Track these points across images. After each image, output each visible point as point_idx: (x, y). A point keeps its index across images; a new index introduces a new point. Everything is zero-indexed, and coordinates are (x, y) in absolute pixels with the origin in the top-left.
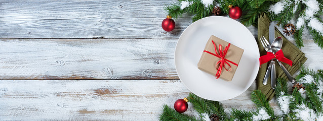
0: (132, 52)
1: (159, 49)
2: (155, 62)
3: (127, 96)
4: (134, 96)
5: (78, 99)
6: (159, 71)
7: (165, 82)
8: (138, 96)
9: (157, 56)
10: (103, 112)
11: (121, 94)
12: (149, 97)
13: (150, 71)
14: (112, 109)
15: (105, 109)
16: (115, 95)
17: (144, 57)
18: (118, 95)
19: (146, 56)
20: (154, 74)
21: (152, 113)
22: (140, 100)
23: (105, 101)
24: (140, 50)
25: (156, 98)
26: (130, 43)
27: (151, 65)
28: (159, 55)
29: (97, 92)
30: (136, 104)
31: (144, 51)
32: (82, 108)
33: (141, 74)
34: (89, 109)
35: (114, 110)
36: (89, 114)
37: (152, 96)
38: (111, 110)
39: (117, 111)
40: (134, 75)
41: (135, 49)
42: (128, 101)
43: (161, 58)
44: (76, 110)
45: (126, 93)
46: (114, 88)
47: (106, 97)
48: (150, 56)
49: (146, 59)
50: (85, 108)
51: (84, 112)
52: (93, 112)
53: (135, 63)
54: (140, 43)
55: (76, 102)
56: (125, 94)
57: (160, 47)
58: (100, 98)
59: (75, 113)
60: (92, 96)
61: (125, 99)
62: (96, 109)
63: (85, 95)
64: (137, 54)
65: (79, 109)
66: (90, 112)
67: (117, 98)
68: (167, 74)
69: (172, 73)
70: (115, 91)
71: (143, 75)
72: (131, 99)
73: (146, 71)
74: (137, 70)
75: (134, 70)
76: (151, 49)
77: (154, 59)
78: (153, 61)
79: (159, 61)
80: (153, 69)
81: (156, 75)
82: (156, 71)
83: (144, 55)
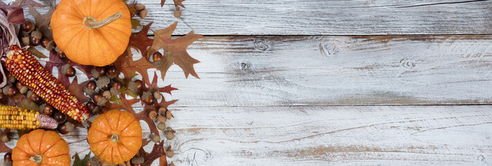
0: (288, 84)
1: (243, 89)
2: (249, 65)
6: (241, 50)
9: (246, 77)
13: (257, 50)
17: (267, 75)
19: (264, 76)
20: (251, 44)
24: (275, 87)
26: (292, 99)
27: (256, 61)
28: (242, 78)
31: (267, 85)
33: (272, 45)
40: (285, 44)
41: (282, 88)
43: (238, 73)
48: (257, 76)
49: (265, 70)
53: (283, 65)
54: (275, 99)
57: (241, 92)
64: (280, 80)
68: (228, 45)
69: (218, 46)
71: (268, 43)
73: (265, 50)
74: (279, 51)
75: (285, 51)
76: (255, 90)
77: (251, 72)
78: (252, 68)
79: (241, 68)
80: (251, 53)
81: (245, 43)
82: (246, 50)
83: (268, 78)
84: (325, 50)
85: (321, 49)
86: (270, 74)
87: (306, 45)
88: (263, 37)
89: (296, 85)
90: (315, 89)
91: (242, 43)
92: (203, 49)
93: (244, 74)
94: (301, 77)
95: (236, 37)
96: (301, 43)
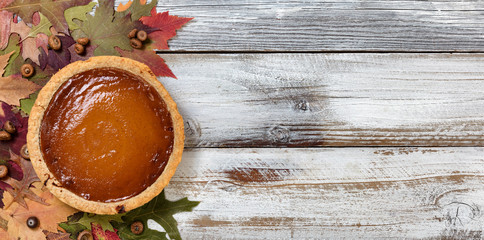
0: (244, 82)
1: (305, 76)
2: (296, 108)
3: (301, 187)
4: (317, 186)
6: (307, 127)
7: (387, 154)
8: (327, 187)
9: (301, 92)
10: (248, 224)
11: (288, 182)
12: (351, 188)
13: (286, 128)
14: (267, 216)
15: (252, 216)
16: (274, 183)
17: (272, 95)
18: (281, 183)
19: (277, 93)
20: (295, 135)
21: (359, 225)
22: (332, 194)
23: (252, 197)
24: (262, 78)
25: (368, 191)
26: (239, 63)
27: (287, 114)
28: (306, 91)
29: (232, 177)
30: (323, 205)
31: (272, 81)
32: (199, 213)
33: (265, 135)
34: (216, 216)
35: (271, 219)
36: (215, 228)
37: (359, 186)
38: (266, 219)
39: (279, 220)
41: (252, 77)
42: (304, 198)
43: (311, 98)
44: (186, 218)
45: (301, 179)
46: (271, 167)
47: (253, 187)
48: (286, 93)
49: (276, 101)
50: (206, 213)
51: (204, 222)
52: (226, 223)
53: (250, 108)
54: (261, 62)
56: (297, 182)
57: (307, 72)
58: (240, 191)
59: (184, 224)
60: (221, 185)
61: (296, 192)
62: (230, 217)
63: (206, 182)
64: (253, 88)
65: (194, 216)
66: (217, 224)
67: (277, 191)
68: (324, 135)
69: (338, 133)
70: (272, 175)
71: (271, 136)
72: (311, 192)
73: (276, 128)
74: (256, 126)
75: (248, 126)
76: (288, 75)
77: (294, 99)
78: (292, 105)
79: (308, 104)
80: (294, 123)
81: (302, 137)
82: (301, 128)
83: (271, 90)
84: (193, 128)
85: (199, 129)
86: (268, 96)
87: (219, 135)
88: (278, 144)
89: (233, 81)
90: (208, 76)
91: (306, 137)
92: (359, 129)
93: (303, 95)
94: (227, 91)
95: (316, 144)
96: (226, 136)
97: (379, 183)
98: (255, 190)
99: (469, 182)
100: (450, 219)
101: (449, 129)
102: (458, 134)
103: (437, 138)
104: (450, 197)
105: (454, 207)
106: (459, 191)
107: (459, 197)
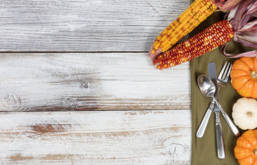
0: (49, 71)
1: (87, 67)
2: (81, 86)
3: (79, 135)
4: (88, 134)
5: (8, 139)
6: (88, 98)
7: (133, 114)
8: (95, 135)
9: (84, 76)
10: (45, 158)
11: (70, 132)
12: (110, 135)
13: (74, 99)
14: (57, 153)
15: (47, 153)
16: (61, 133)
17: (66, 78)
18: (66, 133)
19: (69, 77)
20: (80, 104)
21: (114, 158)
22: (97, 139)
23: (47, 142)
24: (60, 68)
25: (120, 137)
26: (46, 59)
27: (76, 90)
28: (88, 76)
29: (35, 130)
30: (92, 146)
31: (66, 70)
32: (13, 152)
33: (62, 103)
34: (25, 154)
35: (59, 155)
36: (24, 161)
37: (115, 134)
38: (56, 156)
39: (64, 156)
40: (51, 104)
41: (53, 67)
42: (80, 142)
43: (91, 80)
44: (5, 155)
45: (78, 130)
46: (60, 123)
47: (48, 136)
48: (75, 77)
49: (69, 82)
50: (18, 152)
51: (17, 158)
52: (30, 158)
53: (53, 87)
54: (60, 58)
55: (5, 144)
56: (76, 132)
57: (89, 64)
58: (40, 138)
59: (4, 160)
60: (28, 135)
61: (75, 138)
62: (34, 154)
63: (18, 133)
64: (55, 74)
65: (10, 154)
66: (25, 158)
67: (64, 138)
68: (99, 103)
69: (108, 102)
70: (61, 128)
71: (65, 104)
72: (85, 138)
73: (68, 99)
74: (56, 98)
75: (51, 98)
76: (77, 66)
77: (80, 81)
78: (79, 84)
79: (89, 84)
80: (80, 96)
81: (84, 105)
82: (84, 99)
83: (65, 75)
84: (16, 99)
85: (20, 100)
86: (64, 79)
87: (32, 103)
88: (69, 109)
89: (42, 70)
90: (26, 67)
91: (87, 105)
92: (119, 100)
93: (86, 79)
94: (38, 76)
95: (93, 109)
96: (37, 104)
97: (127, 132)
98: (49, 137)
99: (183, 131)
100: (170, 154)
101: (176, 99)
102: (181, 102)
103: (168, 104)
104: (171, 140)
105: (174, 146)
106: (176, 136)
107: (176, 141)
